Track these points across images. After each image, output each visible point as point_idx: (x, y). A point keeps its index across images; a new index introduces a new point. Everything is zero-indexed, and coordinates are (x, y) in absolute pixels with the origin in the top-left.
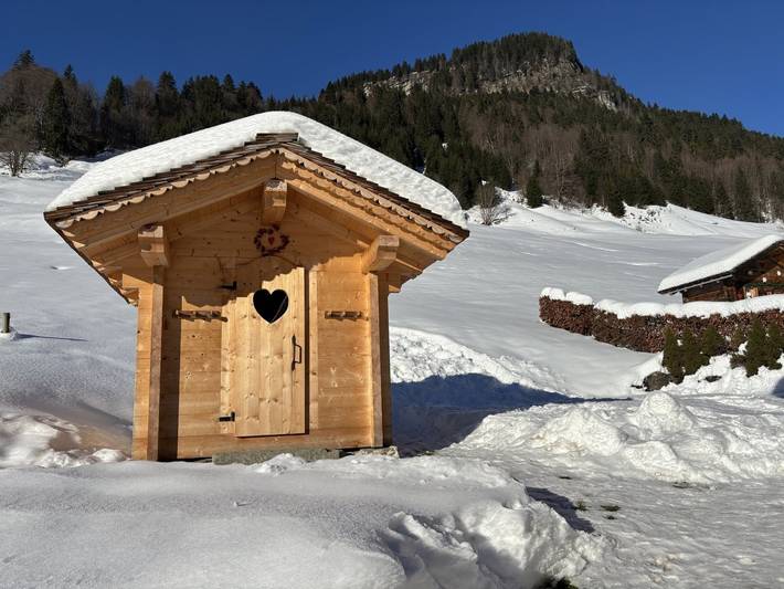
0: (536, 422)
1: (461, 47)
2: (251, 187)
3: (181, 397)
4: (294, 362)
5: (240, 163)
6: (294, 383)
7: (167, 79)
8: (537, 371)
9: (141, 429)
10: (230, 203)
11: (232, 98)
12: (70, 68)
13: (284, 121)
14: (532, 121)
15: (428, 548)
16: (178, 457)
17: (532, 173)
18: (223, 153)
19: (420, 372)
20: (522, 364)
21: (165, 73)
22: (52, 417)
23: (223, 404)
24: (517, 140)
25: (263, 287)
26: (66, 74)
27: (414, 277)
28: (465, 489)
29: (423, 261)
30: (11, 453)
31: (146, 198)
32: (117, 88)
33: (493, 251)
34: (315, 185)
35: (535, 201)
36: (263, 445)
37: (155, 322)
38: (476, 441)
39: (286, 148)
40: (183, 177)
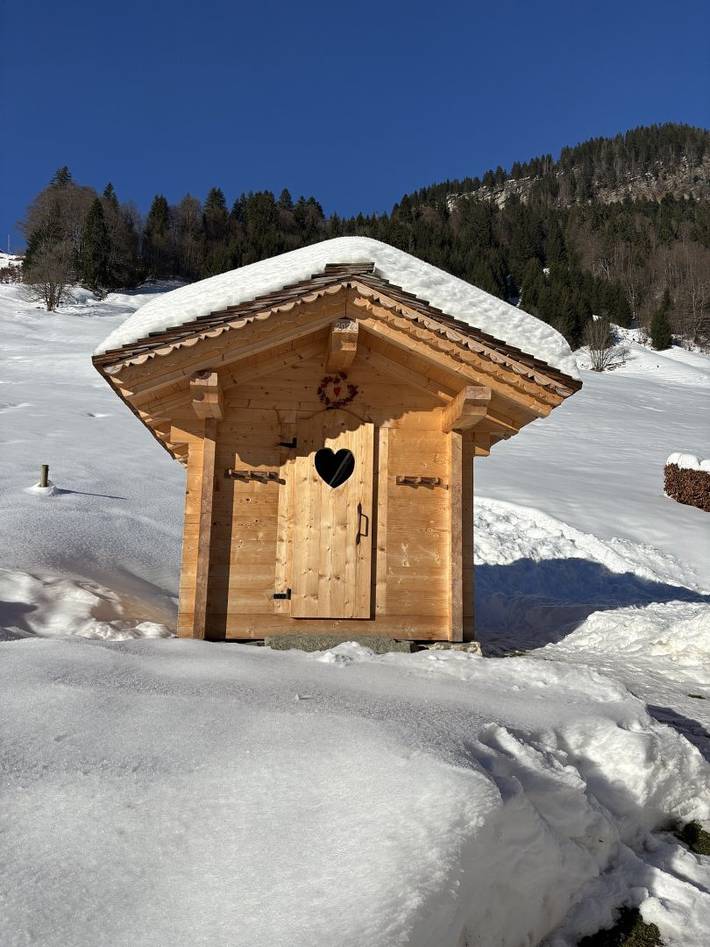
0: (658, 624)
1: (573, 146)
2: (318, 328)
3: (232, 568)
4: (359, 535)
5: (306, 299)
6: (359, 559)
7: (216, 197)
8: (658, 559)
9: (187, 602)
10: (292, 347)
11: (288, 216)
12: (110, 187)
13: (358, 248)
14: (662, 238)
15: (525, 768)
16: (227, 637)
17: (659, 306)
18: (287, 288)
19: (507, 554)
20: (640, 550)
21: (214, 190)
22: (93, 583)
23: (278, 579)
24: (640, 263)
25: (327, 446)
26: (107, 193)
27: (507, 437)
28: (570, 702)
29: (518, 418)
30: (52, 620)
31: (200, 340)
32: (161, 209)
33: (604, 404)
34: (391, 325)
35: (662, 342)
36: (322, 629)
37: (206, 482)
38: (579, 642)
39: (360, 281)
40: (241, 317)
